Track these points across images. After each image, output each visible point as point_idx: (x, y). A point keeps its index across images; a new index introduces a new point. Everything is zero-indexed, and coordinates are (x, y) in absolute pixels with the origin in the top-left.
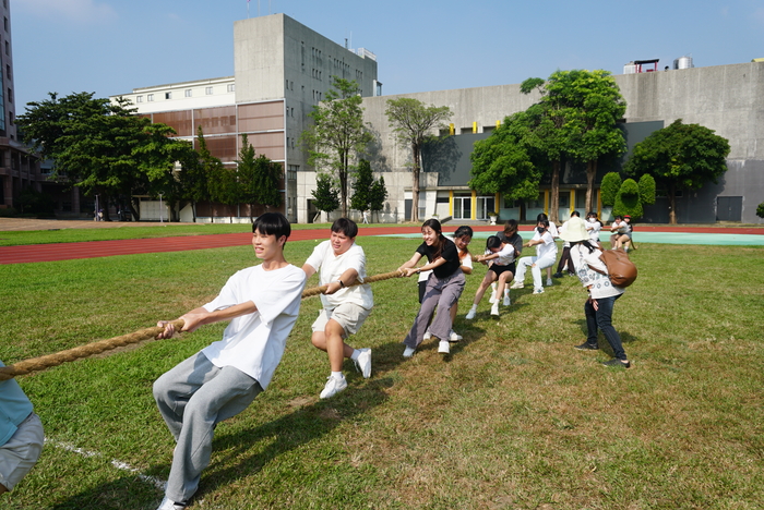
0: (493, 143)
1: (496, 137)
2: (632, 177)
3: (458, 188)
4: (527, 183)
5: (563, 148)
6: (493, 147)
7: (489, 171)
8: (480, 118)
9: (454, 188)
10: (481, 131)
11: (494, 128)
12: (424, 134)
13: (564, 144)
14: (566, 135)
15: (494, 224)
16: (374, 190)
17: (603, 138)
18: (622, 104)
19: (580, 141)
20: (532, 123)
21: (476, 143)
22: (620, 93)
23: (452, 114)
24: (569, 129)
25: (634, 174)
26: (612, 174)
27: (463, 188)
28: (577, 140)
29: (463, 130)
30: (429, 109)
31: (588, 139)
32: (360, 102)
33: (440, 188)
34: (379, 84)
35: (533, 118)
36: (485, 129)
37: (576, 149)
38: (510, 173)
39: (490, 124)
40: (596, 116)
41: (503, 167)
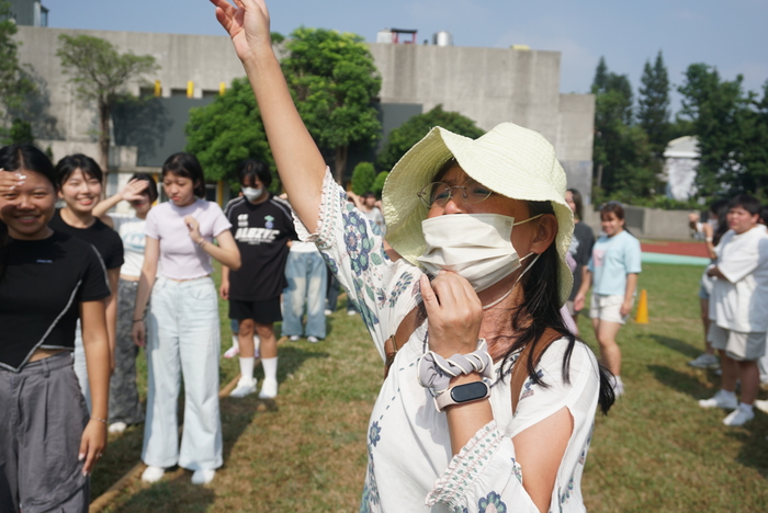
0: (217, 113)
1: (220, 105)
6: (217, 117)
7: (211, 150)
8: (198, 77)
10: (198, 95)
11: (216, 92)
12: (117, 91)
14: (311, 111)
17: (354, 119)
18: (378, 78)
19: (328, 120)
21: (193, 110)
22: (375, 64)
23: (159, 67)
24: (315, 103)
25: (389, 167)
26: (365, 165)
28: (323, 117)
29: (175, 92)
30: (126, 56)
31: (336, 117)
32: (13, 31)
34: (44, 10)
36: (206, 93)
38: (240, 155)
39: (212, 87)
40: (348, 89)
41: (231, 145)
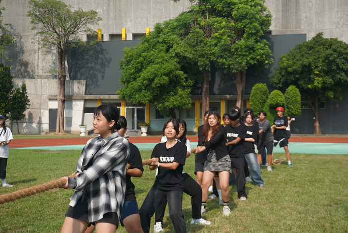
0: (144, 51)
1: (146, 45)
2: (280, 89)
3: (107, 97)
4: (180, 91)
5: (213, 58)
6: (144, 54)
7: (139, 80)
8: (129, 25)
9: (102, 97)
10: (130, 38)
11: (143, 35)
12: (70, 39)
13: (213, 54)
14: (216, 45)
15: (144, 135)
16: (14, 98)
17: (251, 49)
18: (269, 16)
19: (229, 51)
20: (183, 31)
21: (127, 49)
22: (265, 5)
23: (100, 19)
24: (219, 39)
25: (281, 85)
26: (260, 85)
27: (113, 97)
28: (226, 50)
29: (112, 36)
30: (76, 13)
31: (237, 49)
33: (87, 97)
35: (183, 27)
36: (135, 36)
37: (225, 58)
38: (162, 82)
39: (140, 32)
40: (245, 27)
41: (156, 75)
